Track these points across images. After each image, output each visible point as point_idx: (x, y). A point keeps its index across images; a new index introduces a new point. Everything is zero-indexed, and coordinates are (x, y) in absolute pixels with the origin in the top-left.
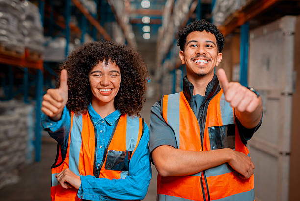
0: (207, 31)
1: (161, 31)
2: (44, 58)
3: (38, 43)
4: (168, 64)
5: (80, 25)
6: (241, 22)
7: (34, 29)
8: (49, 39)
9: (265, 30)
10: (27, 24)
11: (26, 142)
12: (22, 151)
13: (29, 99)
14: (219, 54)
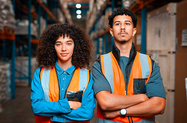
0: (126, 15)
2: (16, 33)
3: (12, 23)
4: (93, 35)
5: (37, 11)
6: (141, 7)
7: (9, 14)
8: (18, 20)
9: (157, 11)
10: (5, 12)
11: (6, 86)
12: (4, 92)
13: (7, 59)
14: (134, 29)
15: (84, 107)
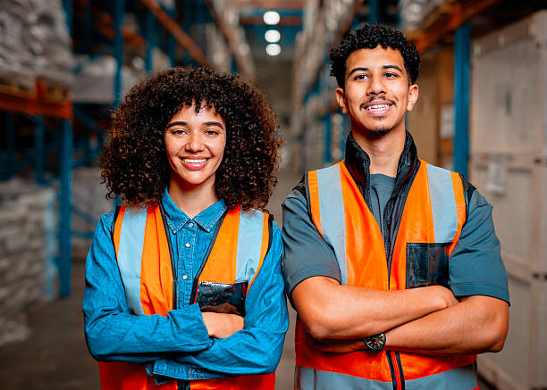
0: (384, 47)
1: (302, 39)
2: (74, 96)
3: (61, 67)
4: (316, 104)
5: (143, 31)
6: (455, 23)
7: (54, 41)
8: (83, 59)
9: (502, 38)
10: (39, 31)
11: (41, 260)
12: (35, 277)
13: (47, 176)
15: (252, 330)
